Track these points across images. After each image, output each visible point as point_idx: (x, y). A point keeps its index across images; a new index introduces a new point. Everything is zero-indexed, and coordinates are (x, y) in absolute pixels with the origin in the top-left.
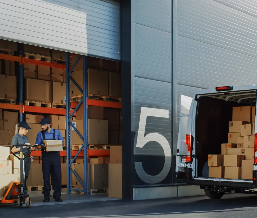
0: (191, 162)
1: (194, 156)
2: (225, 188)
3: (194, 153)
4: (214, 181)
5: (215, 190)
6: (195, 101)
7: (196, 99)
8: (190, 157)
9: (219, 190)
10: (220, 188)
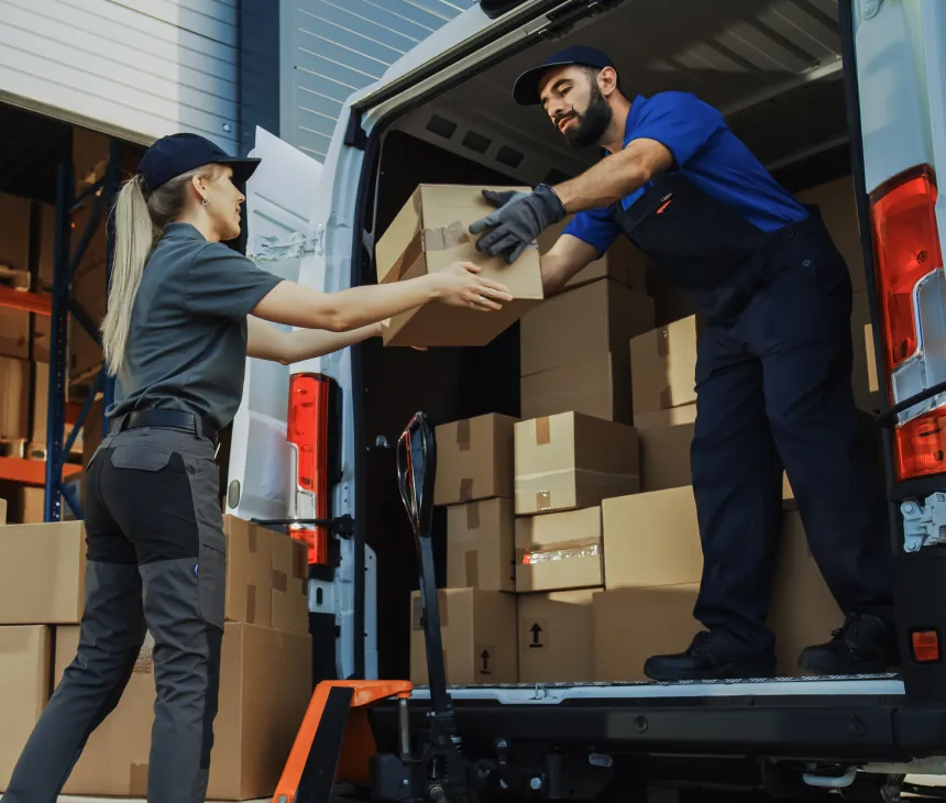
0: (325, 571)
1: (342, 527)
2: (595, 760)
3: (345, 502)
4: (494, 702)
5: (503, 785)
6: (352, 150)
7: (354, 138)
8: (312, 528)
9: (546, 783)
10: (553, 761)
